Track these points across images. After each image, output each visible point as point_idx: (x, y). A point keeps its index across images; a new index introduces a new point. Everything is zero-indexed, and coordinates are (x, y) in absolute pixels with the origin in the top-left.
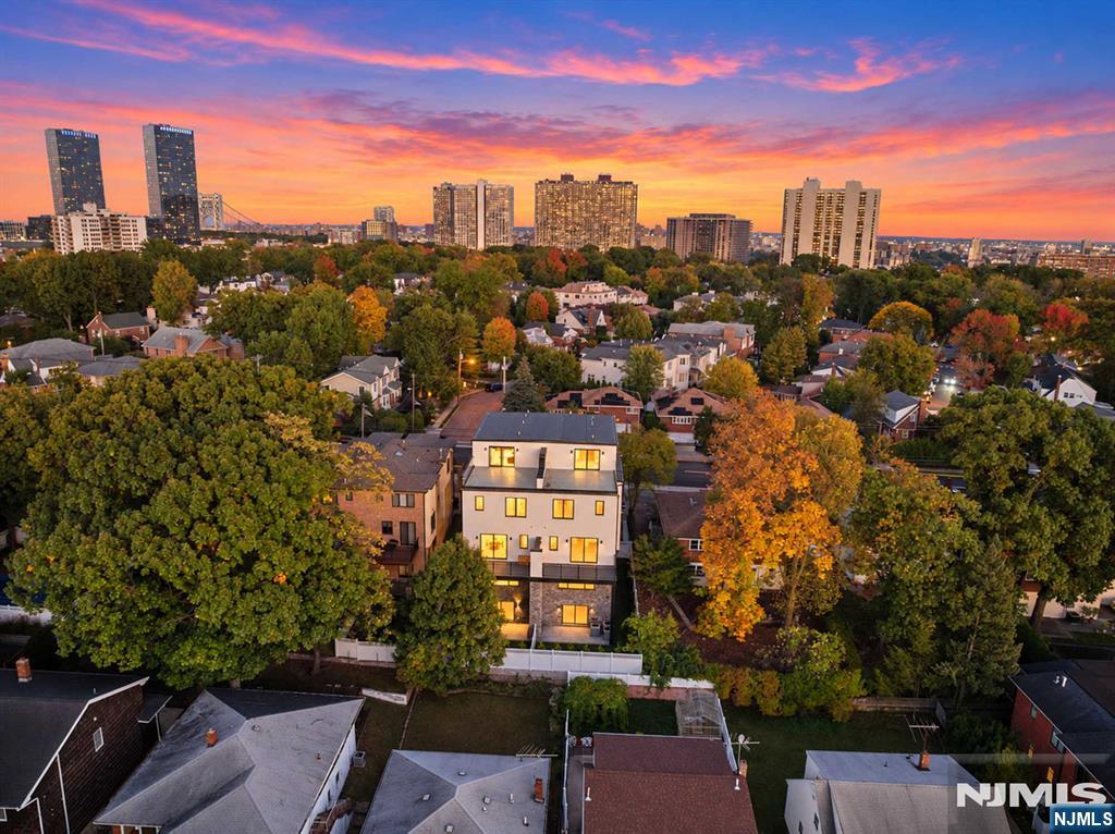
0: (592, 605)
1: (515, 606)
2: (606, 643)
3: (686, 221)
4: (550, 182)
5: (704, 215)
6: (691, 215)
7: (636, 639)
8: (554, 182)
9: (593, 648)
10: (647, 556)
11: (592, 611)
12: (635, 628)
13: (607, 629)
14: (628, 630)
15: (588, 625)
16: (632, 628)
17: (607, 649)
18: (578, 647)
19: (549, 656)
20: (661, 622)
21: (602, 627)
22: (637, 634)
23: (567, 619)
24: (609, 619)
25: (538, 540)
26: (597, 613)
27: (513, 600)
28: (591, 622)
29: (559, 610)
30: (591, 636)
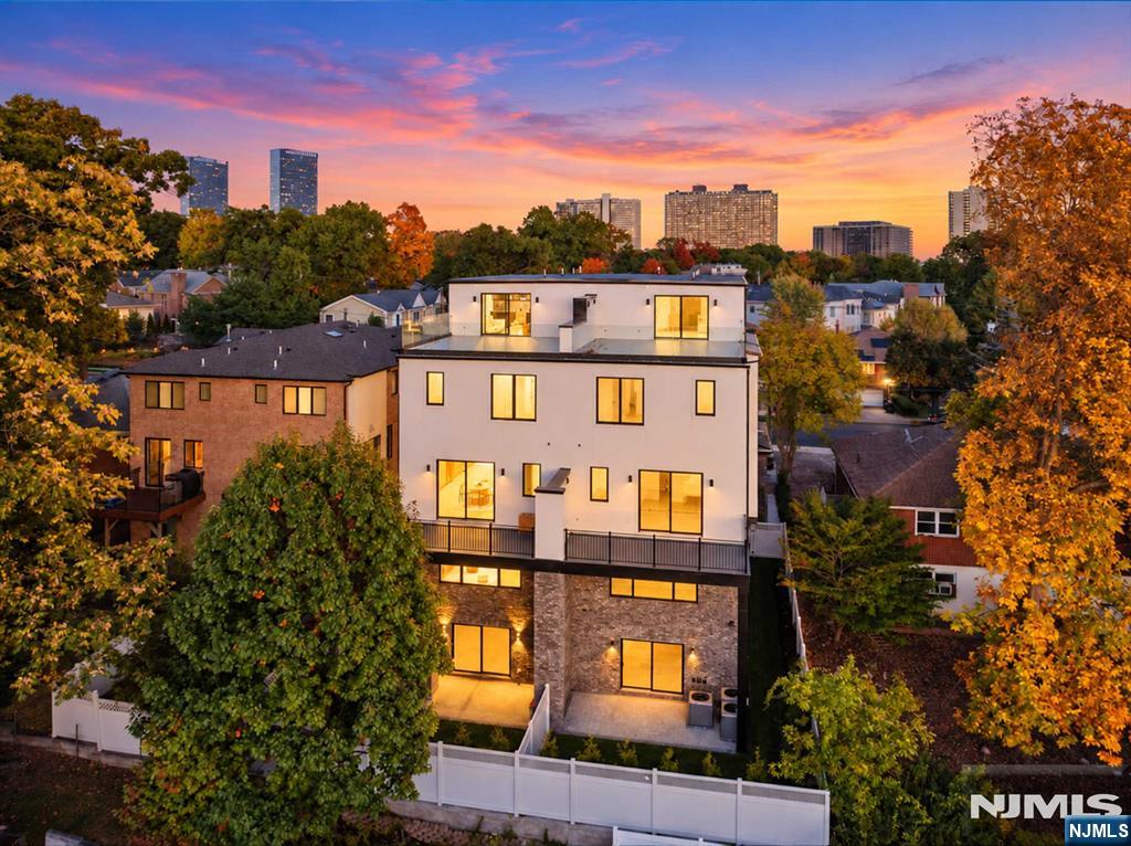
0: (693, 642)
1: (512, 642)
2: (728, 747)
3: (835, 229)
4: (682, 194)
5: (854, 223)
6: (840, 223)
7: (810, 744)
8: (686, 193)
9: (689, 762)
10: (823, 535)
11: (693, 658)
12: (805, 706)
13: (729, 708)
14: (786, 712)
15: (683, 697)
16: (796, 707)
17: (730, 767)
18: (647, 756)
19: (564, 775)
20: (876, 697)
21: (717, 703)
22: (807, 728)
23: (635, 677)
24: (734, 683)
25: (563, 474)
26: (704, 667)
27: (506, 624)
28: (694, 690)
29: (613, 651)
30: (690, 724)
